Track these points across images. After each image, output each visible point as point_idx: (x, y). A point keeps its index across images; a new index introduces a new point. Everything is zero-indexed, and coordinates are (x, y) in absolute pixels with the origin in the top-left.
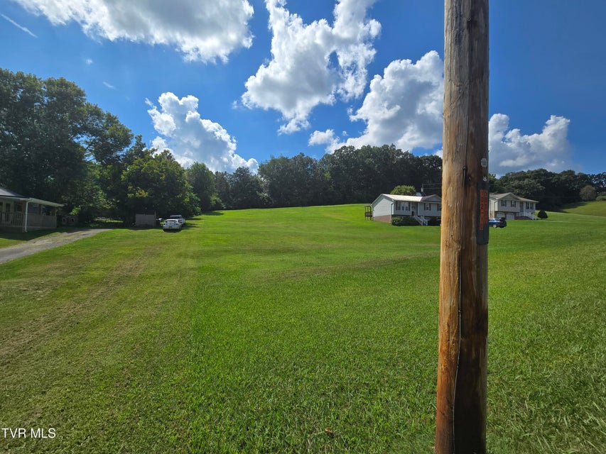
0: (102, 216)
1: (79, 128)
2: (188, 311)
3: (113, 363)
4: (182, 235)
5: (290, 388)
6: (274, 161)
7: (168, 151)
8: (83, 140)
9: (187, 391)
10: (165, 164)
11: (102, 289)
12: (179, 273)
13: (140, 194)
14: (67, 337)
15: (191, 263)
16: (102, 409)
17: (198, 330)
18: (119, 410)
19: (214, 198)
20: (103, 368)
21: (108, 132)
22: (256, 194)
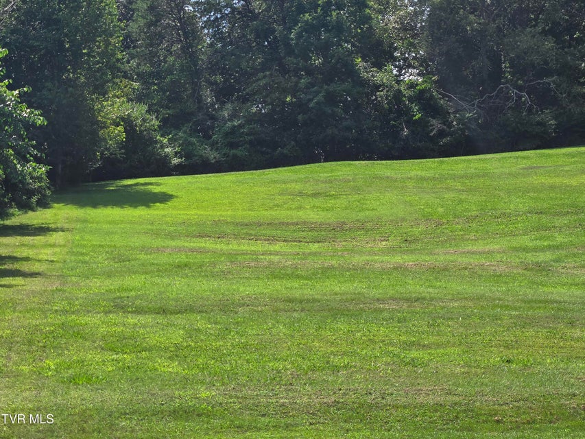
22: (352, 73)
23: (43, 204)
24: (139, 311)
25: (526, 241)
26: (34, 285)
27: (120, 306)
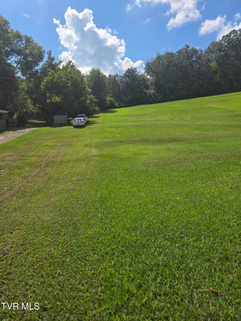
0: (32, 119)
1: (9, 51)
2: (95, 186)
3: (48, 219)
4: (86, 130)
5: (177, 251)
6: (159, 58)
7: (71, 62)
8: (13, 60)
9: (97, 242)
10: (70, 73)
11: (38, 170)
12: (87, 159)
13: (55, 99)
14: (20, 200)
15: (94, 151)
16: (44, 247)
17: (103, 200)
18: (55, 249)
19: (109, 98)
20: (43, 221)
21: (27, 51)
22: (143, 91)
23: (99, 113)
24: (113, 128)
25: (169, 115)
26: (98, 125)
27: (111, 127)
